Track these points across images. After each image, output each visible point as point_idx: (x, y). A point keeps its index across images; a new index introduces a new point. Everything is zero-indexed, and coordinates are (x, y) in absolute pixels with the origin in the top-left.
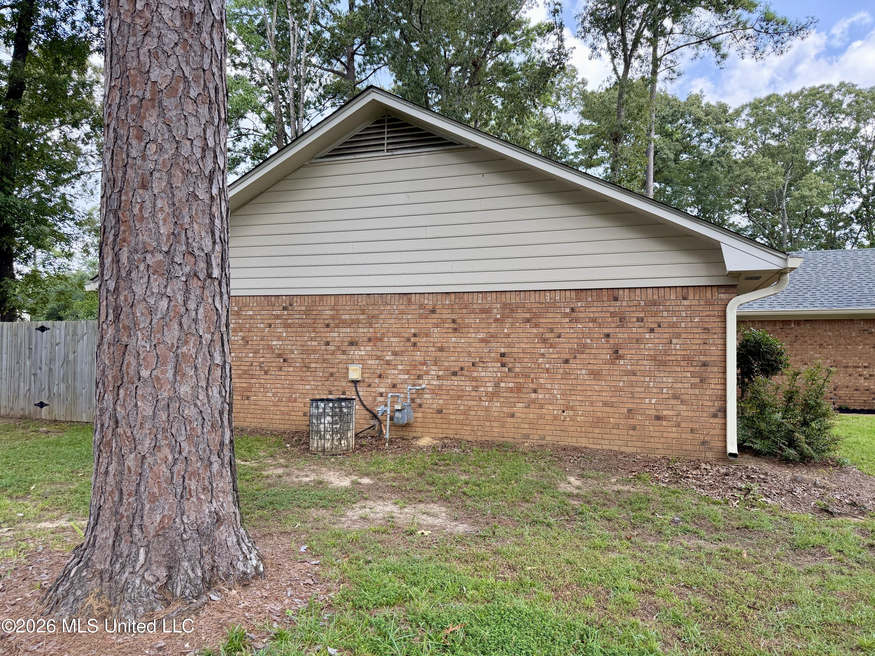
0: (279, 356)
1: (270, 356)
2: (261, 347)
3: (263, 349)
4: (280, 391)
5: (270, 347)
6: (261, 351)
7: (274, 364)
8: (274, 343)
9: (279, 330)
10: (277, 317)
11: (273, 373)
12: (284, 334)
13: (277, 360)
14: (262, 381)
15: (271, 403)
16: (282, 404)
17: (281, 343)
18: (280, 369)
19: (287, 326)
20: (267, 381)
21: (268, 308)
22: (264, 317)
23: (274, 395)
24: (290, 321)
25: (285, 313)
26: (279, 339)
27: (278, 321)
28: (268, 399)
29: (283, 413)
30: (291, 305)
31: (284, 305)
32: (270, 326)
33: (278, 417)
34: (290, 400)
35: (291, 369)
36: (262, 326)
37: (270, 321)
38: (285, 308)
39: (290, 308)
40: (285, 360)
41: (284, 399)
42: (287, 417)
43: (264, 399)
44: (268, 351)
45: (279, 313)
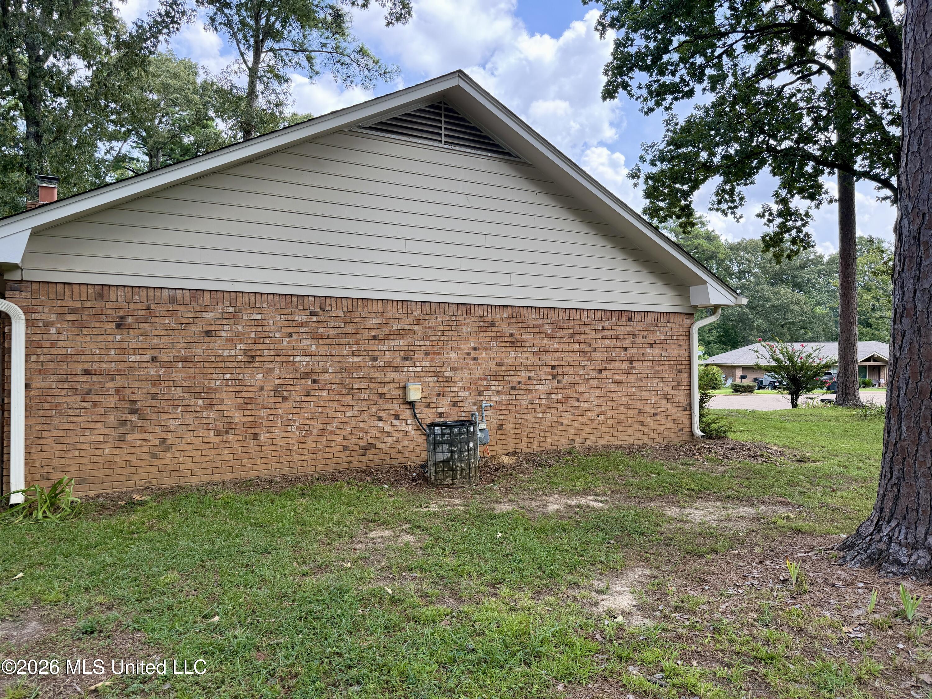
0: (306, 376)
1: (291, 376)
2: (276, 364)
3: (280, 367)
4: (308, 422)
5: (292, 366)
6: (277, 371)
7: (298, 388)
8: (298, 359)
9: (304, 342)
10: (302, 324)
11: (298, 399)
12: (314, 347)
13: (303, 381)
14: (280, 411)
15: (294, 440)
16: (312, 439)
17: (308, 359)
18: (309, 393)
19: (316, 336)
20: (288, 411)
21: (286, 311)
22: (280, 323)
23: (299, 429)
24: (321, 330)
25: (314, 319)
26: (305, 353)
27: (303, 330)
28: (290, 435)
29: (312, 451)
30: (321, 309)
31: (312, 308)
32: (291, 335)
33: (306, 457)
34: (322, 433)
35: (325, 393)
36: (278, 335)
37: (290, 330)
38: (312, 313)
39: (321, 313)
40: (314, 382)
41: (314, 433)
42: (319, 456)
43: (284, 435)
44: (288, 370)
45: (304, 318)
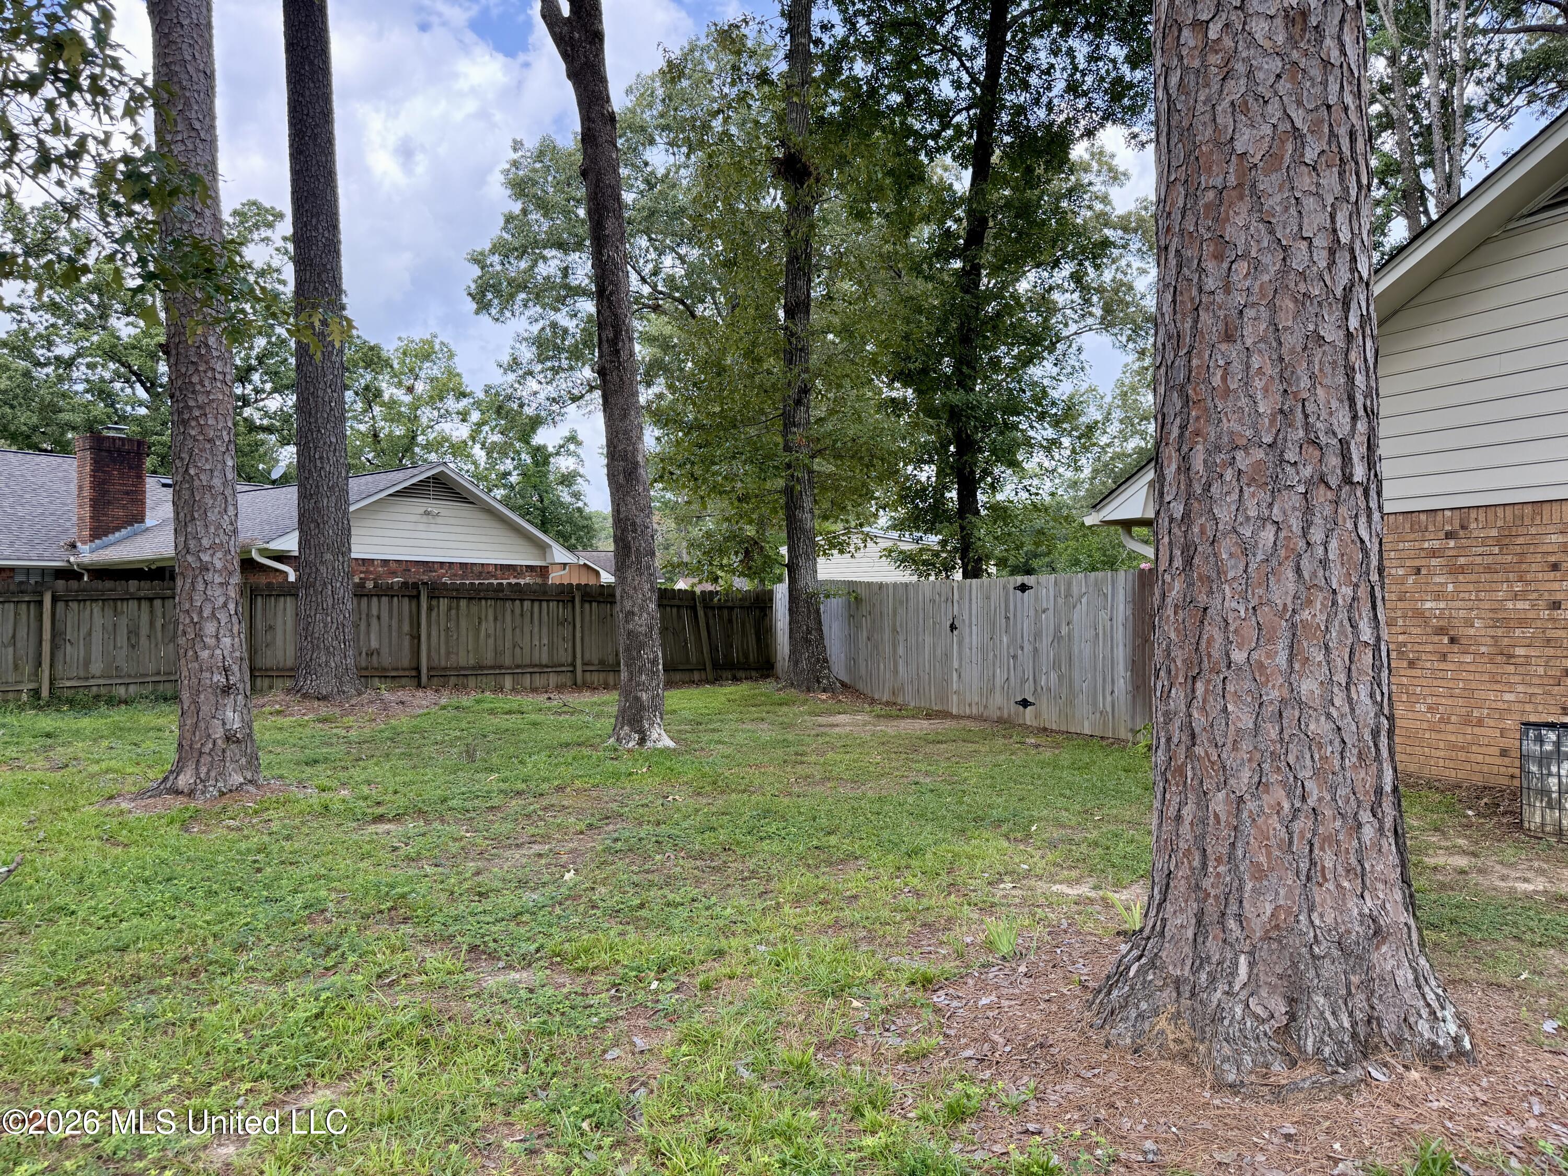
0: (1441, 631)
1: (1418, 630)
2: (1399, 613)
3: (1404, 617)
4: (1443, 701)
5: (1419, 614)
6: (1400, 622)
7: (1429, 648)
8: (1428, 605)
9: (1437, 579)
10: (1433, 553)
11: (1428, 665)
12: (1450, 587)
13: (1436, 639)
14: (1405, 680)
15: (1425, 725)
16: (1450, 727)
17: (1442, 605)
18: (1444, 657)
19: (1455, 570)
20: (1416, 682)
21: (1412, 536)
22: (1403, 554)
23: (1431, 709)
24: (1462, 560)
25: (1452, 543)
26: (1438, 596)
27: (1434, 562)
28: (1418, 716)
29: (1453, 747)
30: (1463, 527)
31: (1448, 528)
32: (1418, 571)
33: (1442, 754)
34: (1467, 721)
35: (1469, 658)
36: (1401, 572)
37: (1417, 563)
38: (1449, 535)
39: (1462, 533)
40: (1453, 640)
41: (1454, 718)
42: (1462, 755)
43: (1410, 715)
44: (1415, 622)
45: (1436, 544)
